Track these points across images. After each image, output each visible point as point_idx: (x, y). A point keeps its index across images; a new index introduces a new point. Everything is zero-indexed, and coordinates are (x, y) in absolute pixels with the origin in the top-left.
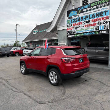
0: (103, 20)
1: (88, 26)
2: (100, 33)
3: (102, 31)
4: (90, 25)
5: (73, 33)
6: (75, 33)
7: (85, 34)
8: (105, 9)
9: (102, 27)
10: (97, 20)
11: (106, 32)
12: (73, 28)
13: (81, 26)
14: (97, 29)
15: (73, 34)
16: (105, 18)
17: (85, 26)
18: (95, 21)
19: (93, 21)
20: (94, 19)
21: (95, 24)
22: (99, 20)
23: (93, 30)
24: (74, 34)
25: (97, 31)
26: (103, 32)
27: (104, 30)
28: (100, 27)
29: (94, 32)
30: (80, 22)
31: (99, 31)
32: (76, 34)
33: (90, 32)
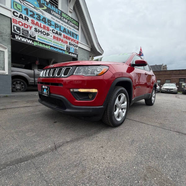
0: (74, 42)
1: (57, 39)
2: (70, 54)
3: (72, 53)
4: (60, 39)
5: (30, 36)
6: (35, 38)
7: (52, 48)
8: (75, 31)
9: (72, 49)
10: (69, 39)
11: (75, 56)
12: (31, 28)
13: (48, 35)
14: (68, 49)
15: (29, 39)
16: (76, 41)
17: (54, 37)
18: (66, 38)
19: (64, 37)
20: (66, 35)
21: (67, 43)
22: (71, 40)
23: (64, 48)
24: (33, 39)
25: (68, 52)
26: (73, 55)
27: (74, 54)
28: (71, 48)
29: (64, 51)
30: (47, 26)
31: (70, 53)
32: (37, 41)
33: (59, 49)
